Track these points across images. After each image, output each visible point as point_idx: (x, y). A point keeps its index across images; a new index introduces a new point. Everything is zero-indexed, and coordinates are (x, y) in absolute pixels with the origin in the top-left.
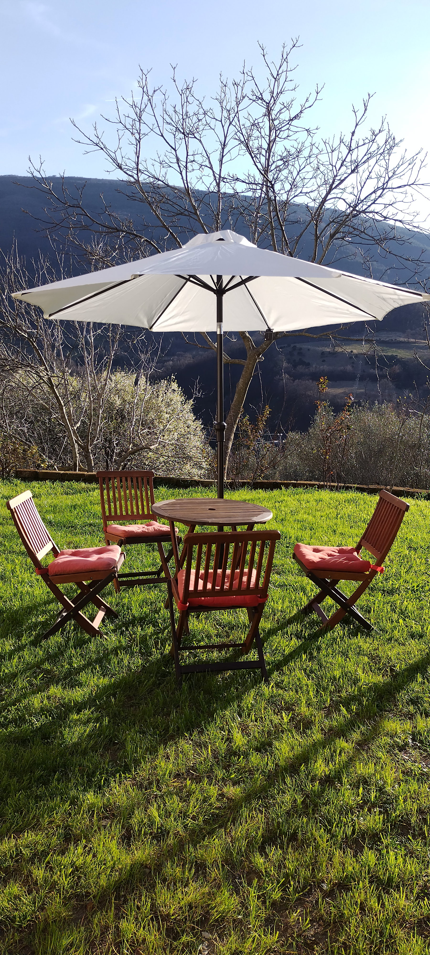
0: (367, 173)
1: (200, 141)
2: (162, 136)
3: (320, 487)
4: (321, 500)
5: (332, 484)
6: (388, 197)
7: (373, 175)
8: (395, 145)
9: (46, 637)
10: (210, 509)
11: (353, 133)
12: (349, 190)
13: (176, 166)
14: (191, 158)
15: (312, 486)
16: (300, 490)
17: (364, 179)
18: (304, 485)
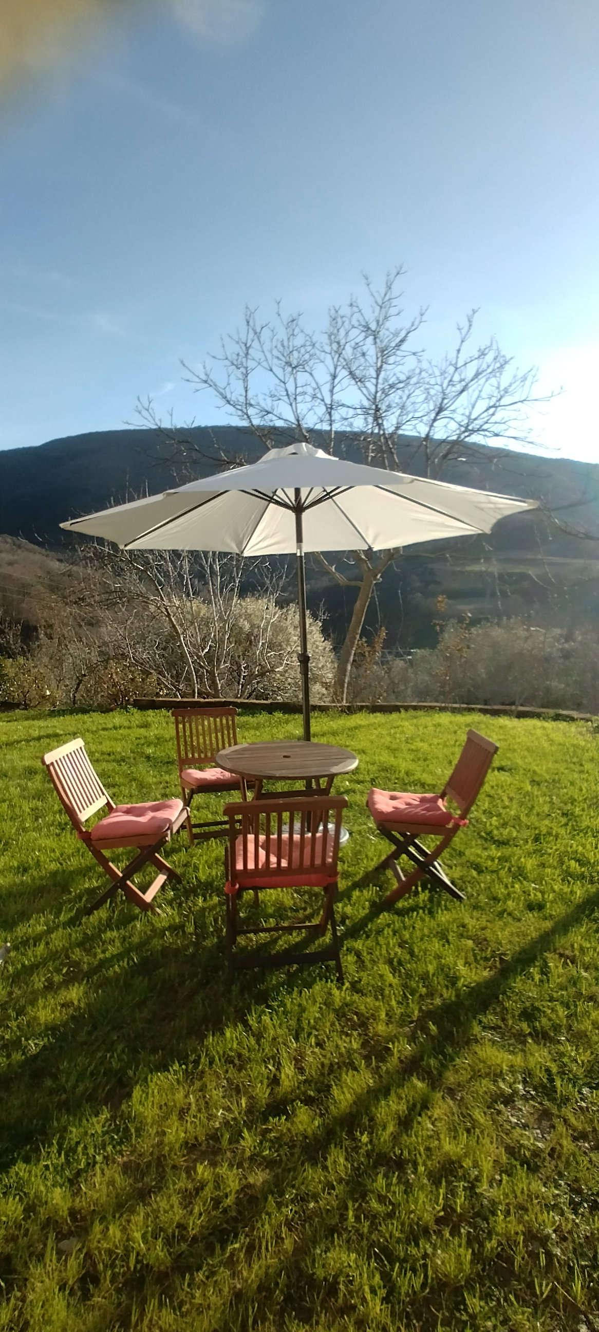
0: (476, 394)
1: (311, 374)
2: (271, 370)
3: (442, 709)
4: (439, 725)
5: (455, 705)
6: (500, 415)
7: (484, 395)
8: (506, 362)
9: (89, 912)
10: (285, 757)
11: (459, 351)
12: (460, 411)
13: (286, 398)
14: (299, 390)
15: (432, 708)
16: (420, 713)
17: (473, 399)
18: (425, 707)
